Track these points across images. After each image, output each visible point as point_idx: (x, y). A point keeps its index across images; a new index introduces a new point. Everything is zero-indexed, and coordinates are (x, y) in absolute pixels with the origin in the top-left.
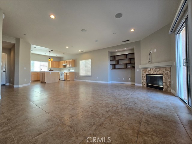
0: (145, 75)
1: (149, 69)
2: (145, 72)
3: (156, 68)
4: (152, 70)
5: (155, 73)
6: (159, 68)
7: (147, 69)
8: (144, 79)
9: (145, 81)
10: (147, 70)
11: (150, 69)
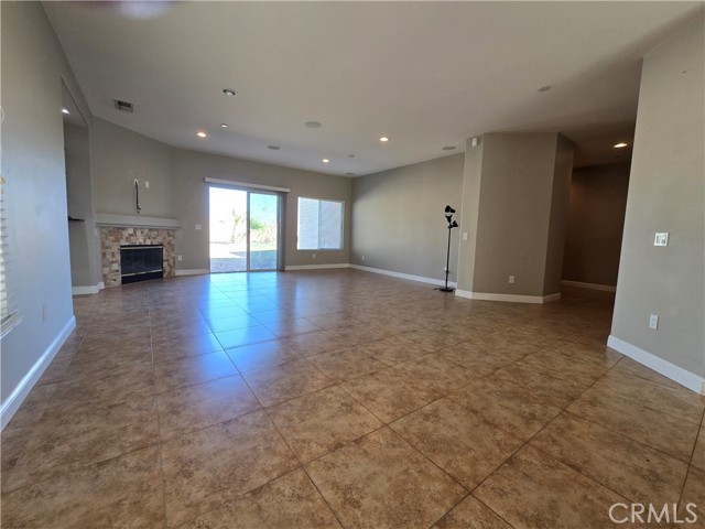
0: (116, 249)
1: (131, 231)
2: (117, 240)
3: (150, 230)
4: (139, 233)
5: (148, 242)
6: (156, 230)
7: (123, 229)
8: (113, 262)
9: (116, 266)
10: (125, 234)
11: (135, 230)
